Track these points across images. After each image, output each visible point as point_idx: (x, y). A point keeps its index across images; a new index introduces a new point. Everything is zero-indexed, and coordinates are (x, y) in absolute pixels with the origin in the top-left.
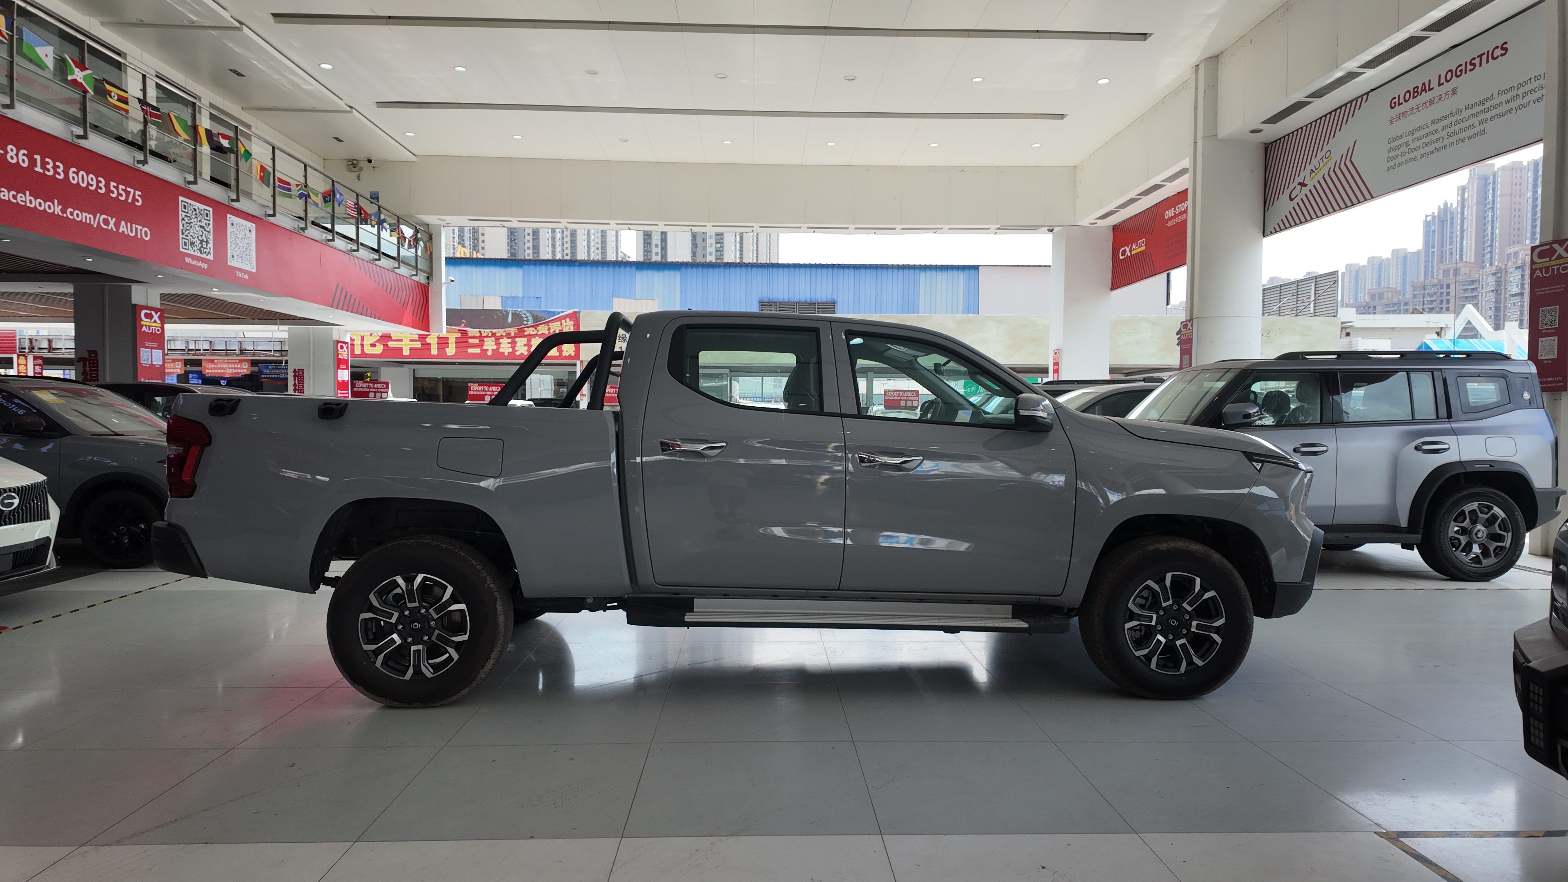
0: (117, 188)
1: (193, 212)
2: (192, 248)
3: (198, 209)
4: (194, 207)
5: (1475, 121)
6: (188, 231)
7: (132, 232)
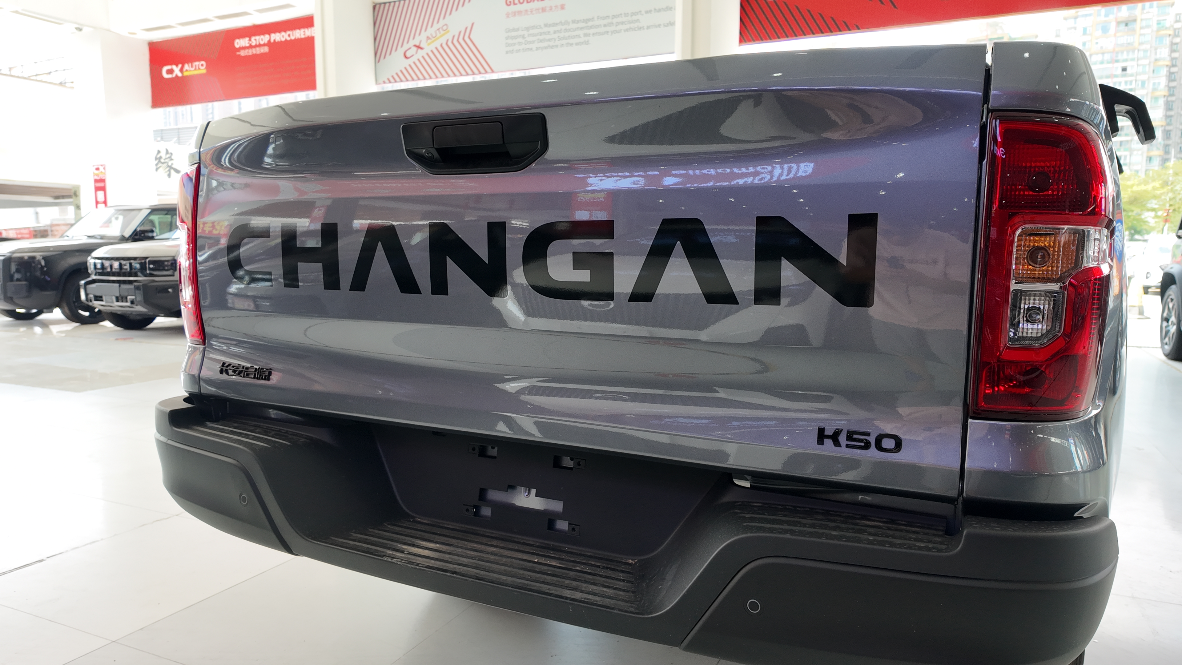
5: (581, 33)
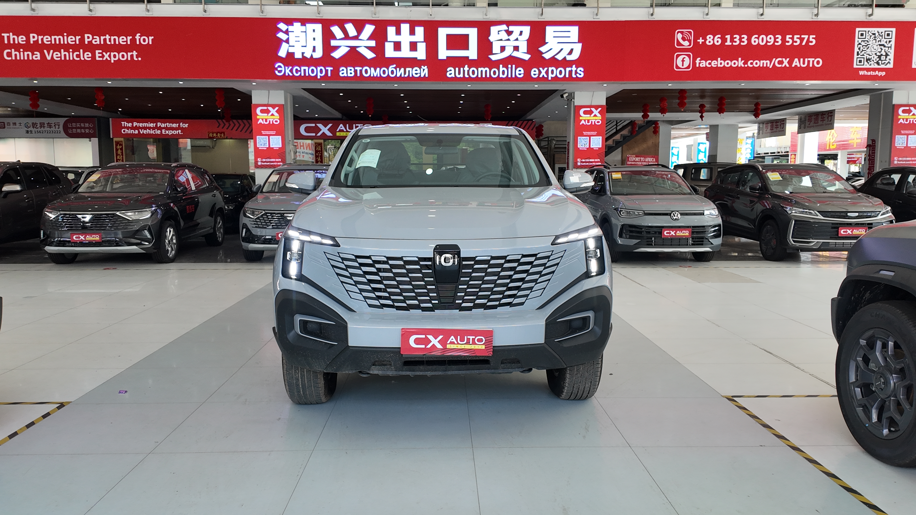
0: (792, 38)
1: (871, 36)
2: (868, 63)
3: (878, 32)
4: (872, 32)
6: (864, 52)
7: (804, 63)
